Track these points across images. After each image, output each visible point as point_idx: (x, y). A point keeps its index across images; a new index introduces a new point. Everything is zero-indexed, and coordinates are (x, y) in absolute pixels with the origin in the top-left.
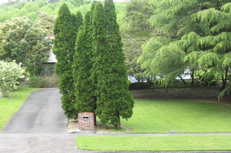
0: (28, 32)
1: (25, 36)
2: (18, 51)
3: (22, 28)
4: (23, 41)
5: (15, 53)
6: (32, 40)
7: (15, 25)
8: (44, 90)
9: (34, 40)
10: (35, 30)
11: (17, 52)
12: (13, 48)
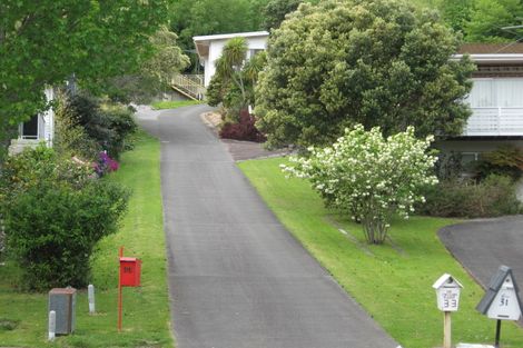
0: (412, 39)
1: (404, 49)
2: (382, 98)
3: (391, 25)
4: (399, 65)
5: (374, 103)
6: (423, 63)
7: (366, 16)
8: (477, 223)
9: (430, 66)
10: (432, 30)
11: (379, 102)
12: (366, 88)
